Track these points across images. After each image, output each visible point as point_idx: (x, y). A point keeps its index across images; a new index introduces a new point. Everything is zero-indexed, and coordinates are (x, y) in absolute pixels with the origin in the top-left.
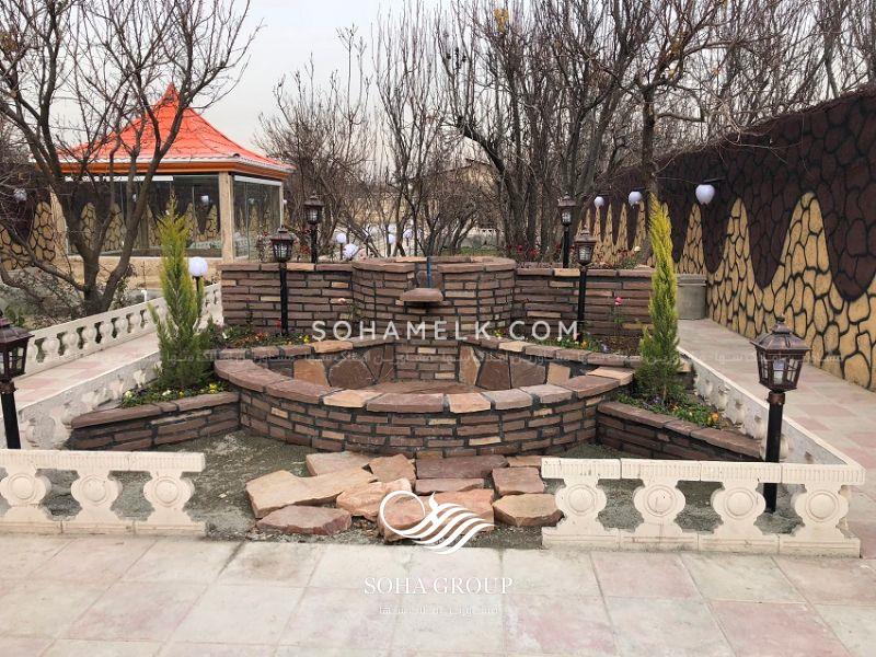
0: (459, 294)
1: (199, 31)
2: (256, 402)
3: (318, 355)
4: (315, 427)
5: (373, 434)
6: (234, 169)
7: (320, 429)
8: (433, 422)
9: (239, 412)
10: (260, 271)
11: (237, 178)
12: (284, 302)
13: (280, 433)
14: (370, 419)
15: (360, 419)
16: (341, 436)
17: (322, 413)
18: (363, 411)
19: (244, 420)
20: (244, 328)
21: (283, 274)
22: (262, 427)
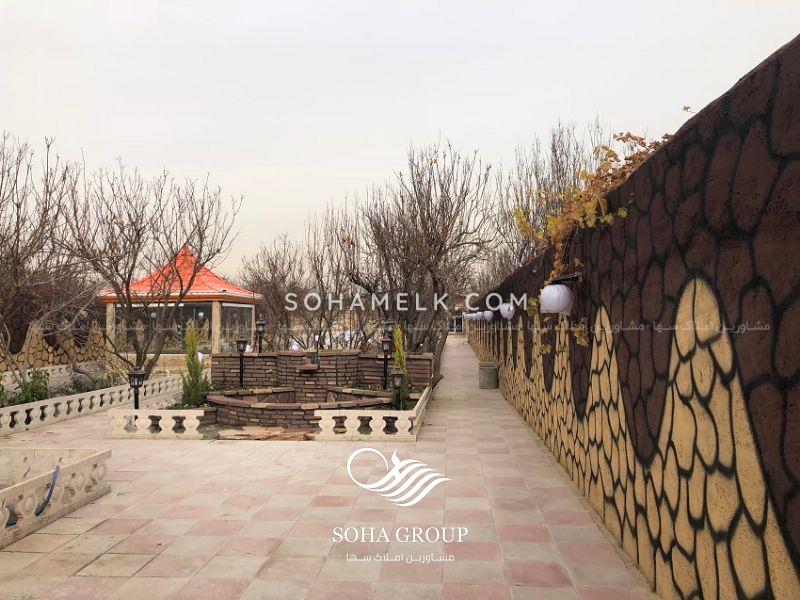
0: (327, 367)
1: (207, 232)
2: (224, 410)
3: (255, 395)
4: (247, 417)
5: (270, 419)
6: (222, 299)
7: (249, 418)
8: (295, 413)
9: (216, 416)
10: (231, 357)
11: (224, 304)
12: (241, 373)
13: (233, 422)
14: (269, 412)
15: (265, 412)
16: (257, 420)
17: (250, 411)
18: (266, 409)
19: (218, 419)
20: (221, 384)
21: (242, 358)
22: (226, 420)
